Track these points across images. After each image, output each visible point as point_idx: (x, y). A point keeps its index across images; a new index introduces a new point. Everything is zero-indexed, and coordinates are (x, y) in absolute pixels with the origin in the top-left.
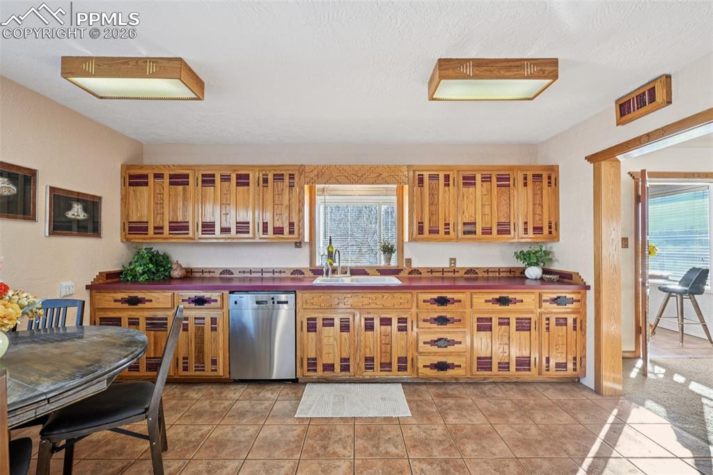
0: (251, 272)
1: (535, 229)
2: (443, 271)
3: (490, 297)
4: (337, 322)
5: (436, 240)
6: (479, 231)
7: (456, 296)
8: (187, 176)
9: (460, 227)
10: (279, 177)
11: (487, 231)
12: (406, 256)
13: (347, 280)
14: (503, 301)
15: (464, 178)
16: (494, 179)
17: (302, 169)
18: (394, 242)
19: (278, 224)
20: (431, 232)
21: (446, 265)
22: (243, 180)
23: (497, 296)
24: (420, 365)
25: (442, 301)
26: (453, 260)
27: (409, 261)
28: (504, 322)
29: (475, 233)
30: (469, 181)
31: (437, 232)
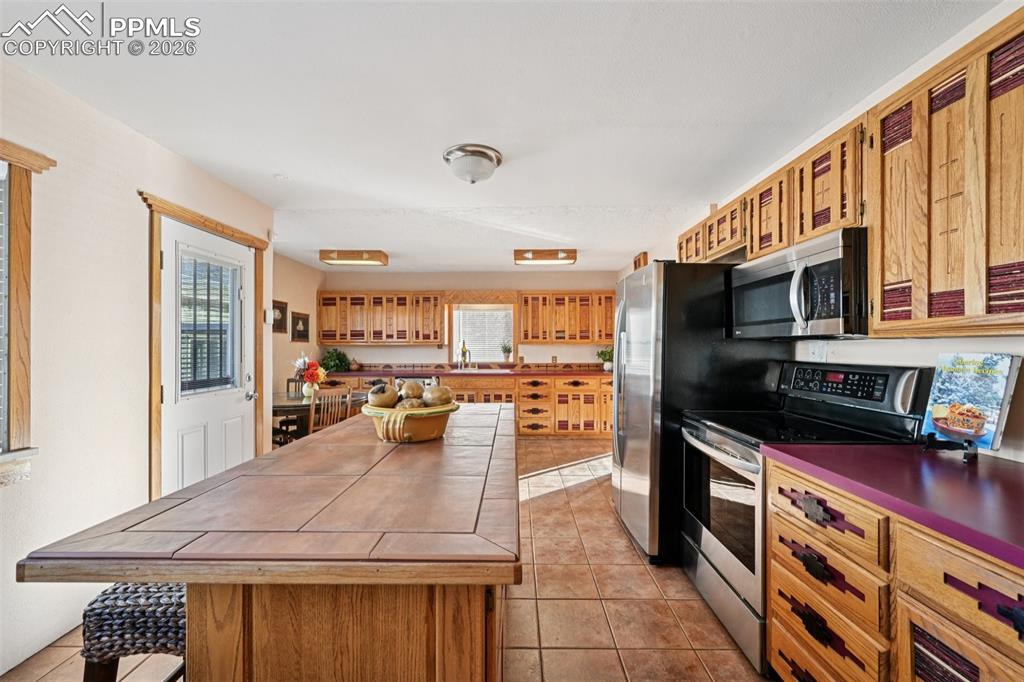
0: (405, 366)
1: (607, 335)
2: (547, 366)
3: (567, 381)
4: (466, 397)
5: (537, 343)
6: (567, 336)
7: (544, 381)
8: (363, 299)
9: (554, 334)
10: (427, 299)
11: (573, 337)
12: (520, 355)
13: (476, 371)
14: (576, 384)
15: (557, 299)
16: (578, 300)
17: (442, 293)
18: (511, 345)
19: (426, 332)
20: (533, 337)
21: (550, 361)
22: (402, 302)
23: (571, 380)
24: (521, 426)
25: (535, 384)
26: (554, 358)
27: (522, 359)
28: (576, 398)
29: (564, 338)
30: (560, 301)
31: (538, 337)
